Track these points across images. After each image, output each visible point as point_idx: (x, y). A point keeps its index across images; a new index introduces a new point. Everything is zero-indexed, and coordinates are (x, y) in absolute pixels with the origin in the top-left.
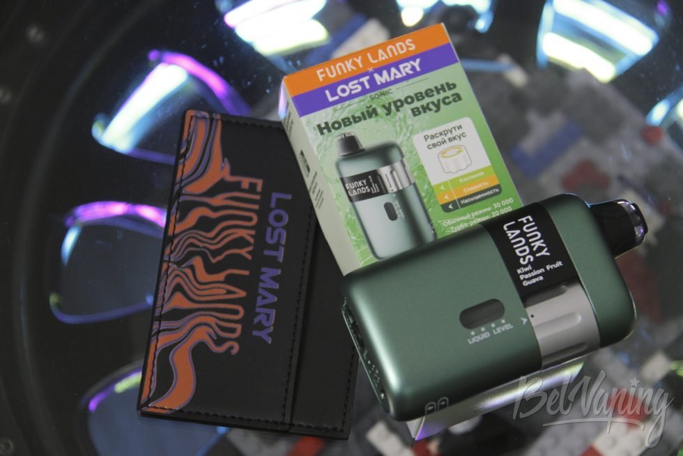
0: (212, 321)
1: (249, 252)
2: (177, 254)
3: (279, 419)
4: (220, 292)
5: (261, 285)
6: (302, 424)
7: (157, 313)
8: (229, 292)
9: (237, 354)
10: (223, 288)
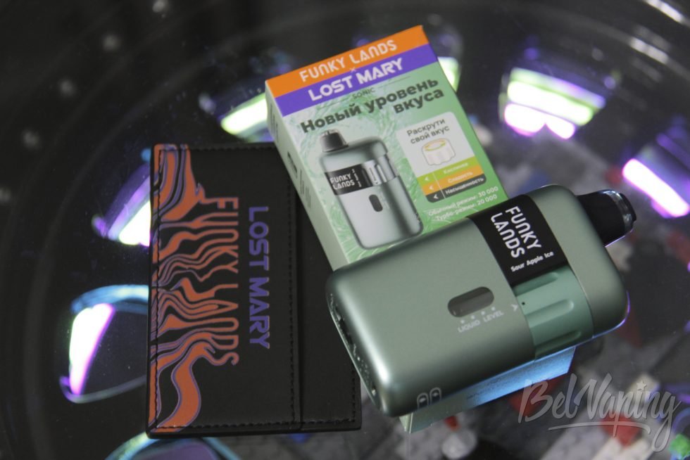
3: (289, 420)
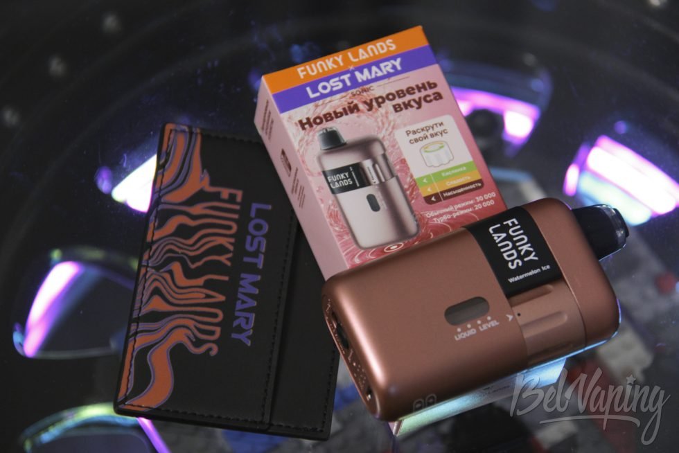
0: (191, 323)
1: (228, 259)
2: (155, 260)
4: (199, 296)
5: (241, 290)
6: (282, 424)
7: (135, 315)
8: (208, 296)
9: (216, 356)
10: (202, 293)
